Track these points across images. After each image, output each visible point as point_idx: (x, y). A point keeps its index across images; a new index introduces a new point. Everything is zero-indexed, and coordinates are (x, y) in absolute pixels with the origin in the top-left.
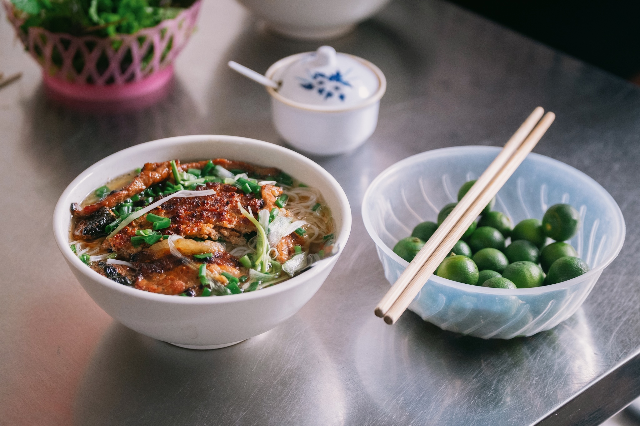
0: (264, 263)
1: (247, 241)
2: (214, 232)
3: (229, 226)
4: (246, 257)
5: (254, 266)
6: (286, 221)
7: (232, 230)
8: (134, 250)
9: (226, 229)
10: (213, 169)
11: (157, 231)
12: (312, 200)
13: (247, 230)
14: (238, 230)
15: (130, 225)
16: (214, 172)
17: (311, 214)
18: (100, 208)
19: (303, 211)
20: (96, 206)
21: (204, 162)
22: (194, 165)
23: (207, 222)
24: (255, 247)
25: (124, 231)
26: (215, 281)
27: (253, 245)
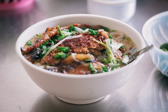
0: (114, 61)
1: (102, 53)
2: (88, 51)
3: (94, 48)
4: (105, 59)
5: (110, 62)
6: (116, 43)
7: (95, 49)
8: (57, 62)
9: (93, 49)
10: (73, 28)
11: (65, 53)
12: (121, 36)
13: (101, 49)
14: (98, 49)
15: (51, 52)
16: (74, 29)
17: (123, 41)
18: (34, 48)
19: (119, 40)
20: (32, 48)
21: (69, 26)
22: (65, 27)
23: (84, 47)
24: (107, 55)
25: (49, 55)
26: (97, 69)
27: (106, 54)
